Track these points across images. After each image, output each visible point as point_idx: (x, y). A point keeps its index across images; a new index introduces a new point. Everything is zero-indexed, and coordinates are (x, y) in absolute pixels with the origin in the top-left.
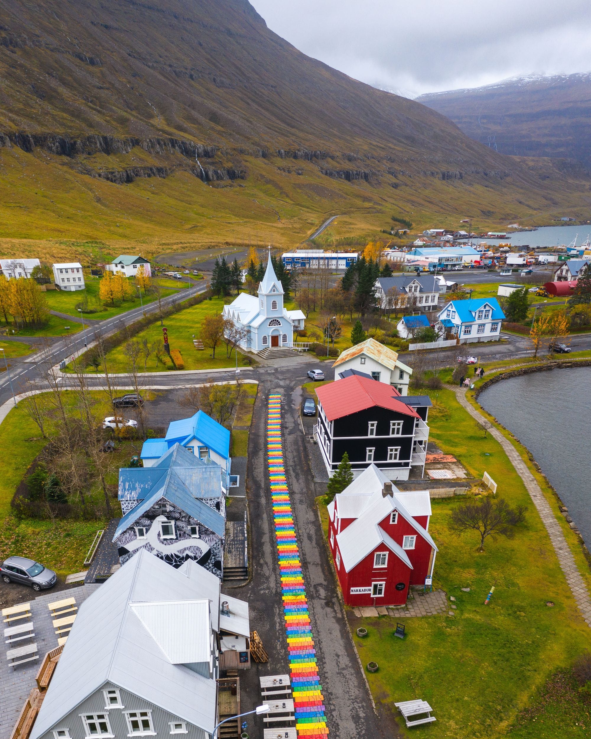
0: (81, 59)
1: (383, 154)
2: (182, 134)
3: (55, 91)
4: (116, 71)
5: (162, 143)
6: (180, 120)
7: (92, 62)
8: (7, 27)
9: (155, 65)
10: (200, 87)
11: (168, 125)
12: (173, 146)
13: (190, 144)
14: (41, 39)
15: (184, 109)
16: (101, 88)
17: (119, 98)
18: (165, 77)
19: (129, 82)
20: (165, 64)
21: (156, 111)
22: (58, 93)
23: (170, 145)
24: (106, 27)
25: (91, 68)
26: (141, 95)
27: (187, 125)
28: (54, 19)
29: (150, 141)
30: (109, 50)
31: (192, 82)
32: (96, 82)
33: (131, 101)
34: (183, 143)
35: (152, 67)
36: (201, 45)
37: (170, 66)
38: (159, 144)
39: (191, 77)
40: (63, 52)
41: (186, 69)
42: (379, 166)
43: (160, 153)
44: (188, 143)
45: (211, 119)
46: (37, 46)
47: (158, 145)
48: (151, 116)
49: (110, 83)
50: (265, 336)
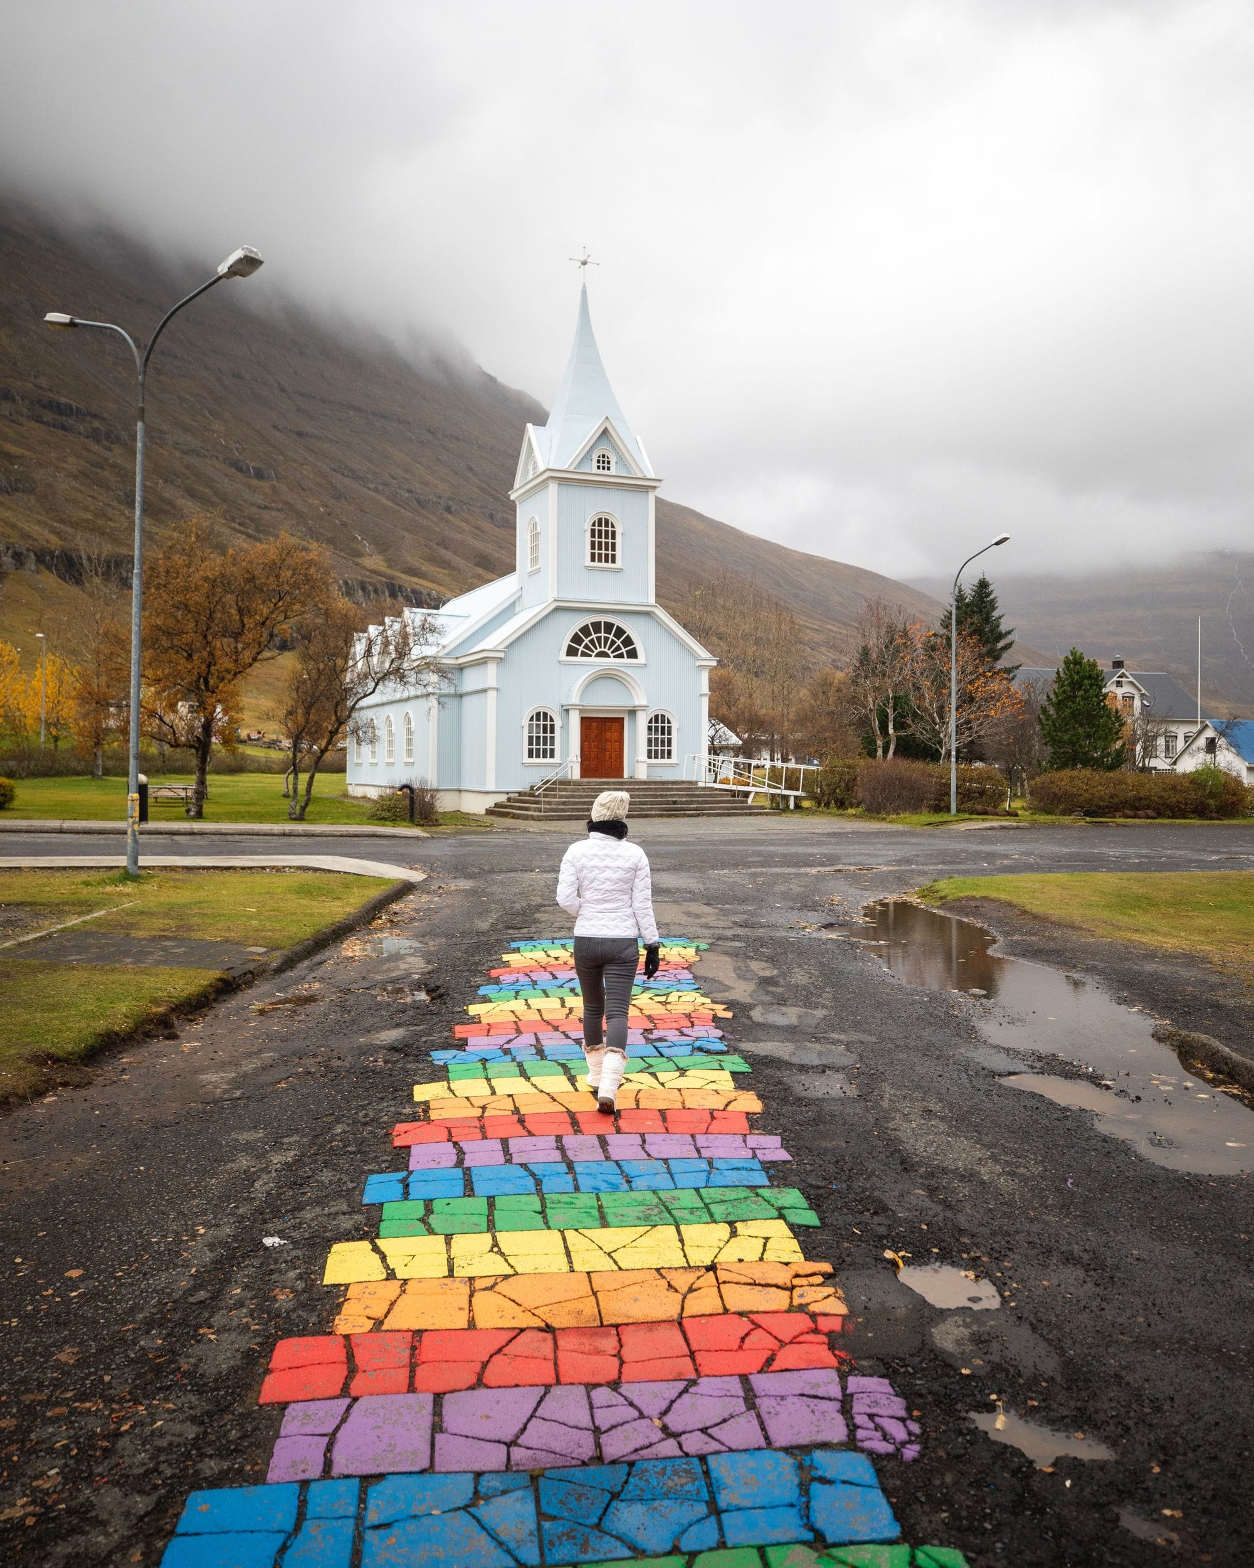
0: (240, 469)
1: (818, 638)
2: (415, 580)
3: (171, 503)
4: (303, 489)
5: (371, 588)
6: (415, 561)
7: (259, 475)
8: (106, 415)
9: (380, 487)
10: (463, 524)
11: (390, 567)
12: (393, 595)
13: (429, 595)
14: (167, 436)
15: (426, 546)
16: (266, 507)
17: (298, 524)
18: (396, 503)
19: (326, 506)
20: (400, 488)
21: (367, 547)
22: (174, 506)
23: (387, 593)
24: (300, 434)
25: (255, 482)
26: (344, 524)
27: (426, 567)
28: (204, 416)
29: (346, 583)
30: (295, 461)
31: (450, 517)
32: (259, 499)
33: (321, 530)
34: (414, 591)
35: (376, 490)
37: (410, 491)
38: (364, 589)
39: (448, 509)
40: (205, 456)
41: (440, 498)
42: (813, 657)
43: (364, 605)
44: (425, 592)
45: (478, 564)
46: (156, 443)
47: (360, 592)
48: (360, 555)
49: (287, 503)
50: (542, 710)
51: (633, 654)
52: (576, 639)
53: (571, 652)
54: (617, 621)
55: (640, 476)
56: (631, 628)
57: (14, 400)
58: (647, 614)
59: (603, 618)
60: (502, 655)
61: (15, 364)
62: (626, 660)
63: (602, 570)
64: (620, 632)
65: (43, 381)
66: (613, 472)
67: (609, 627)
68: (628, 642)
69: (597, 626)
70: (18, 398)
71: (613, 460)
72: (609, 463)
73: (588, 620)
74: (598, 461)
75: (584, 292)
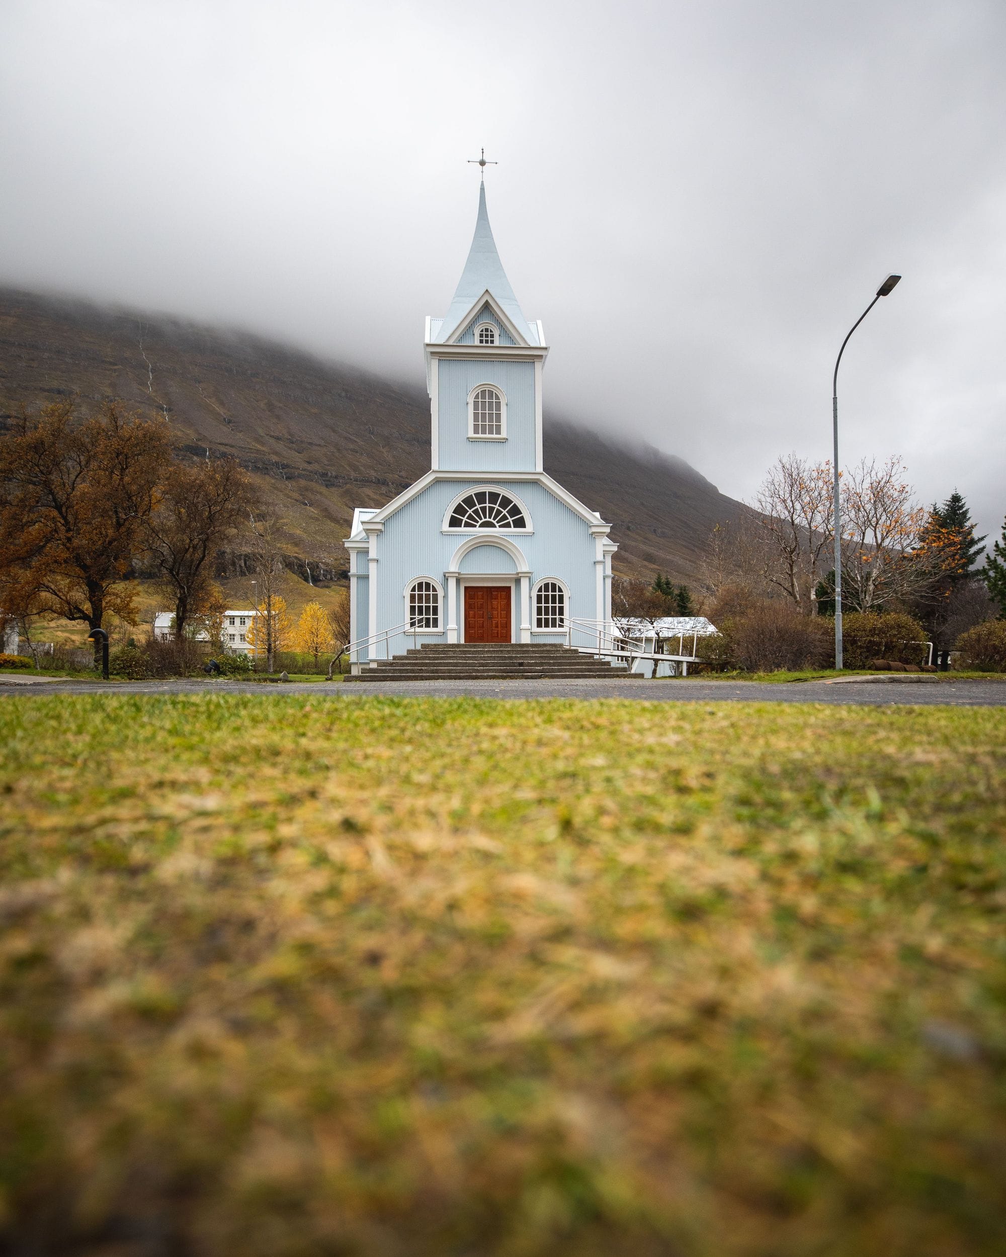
36: (643, 504)
39: (628, 528)
50: (424, 581)
51: (520, 523)
52: (459, 510)
53: (454, 522)
54: (502, 491)
55: (523, 345)
56: (517, 497)
57: (388, 485)
58: (535, 483)
59: (487, 489)
60: (380, 527)
61: (389, 466)
62: (512, 529)
63: (486, 441)
64: (506, 502)
65: (403, 474)
66: (496, 343)
67: (494, 497)
68: (515, 511)
69: (481, 496)
70: (390, 483)
71: (496, 333)
72: (492, 336)
73: (472, 490)
74: (481, 336)
75: (482, 189)
